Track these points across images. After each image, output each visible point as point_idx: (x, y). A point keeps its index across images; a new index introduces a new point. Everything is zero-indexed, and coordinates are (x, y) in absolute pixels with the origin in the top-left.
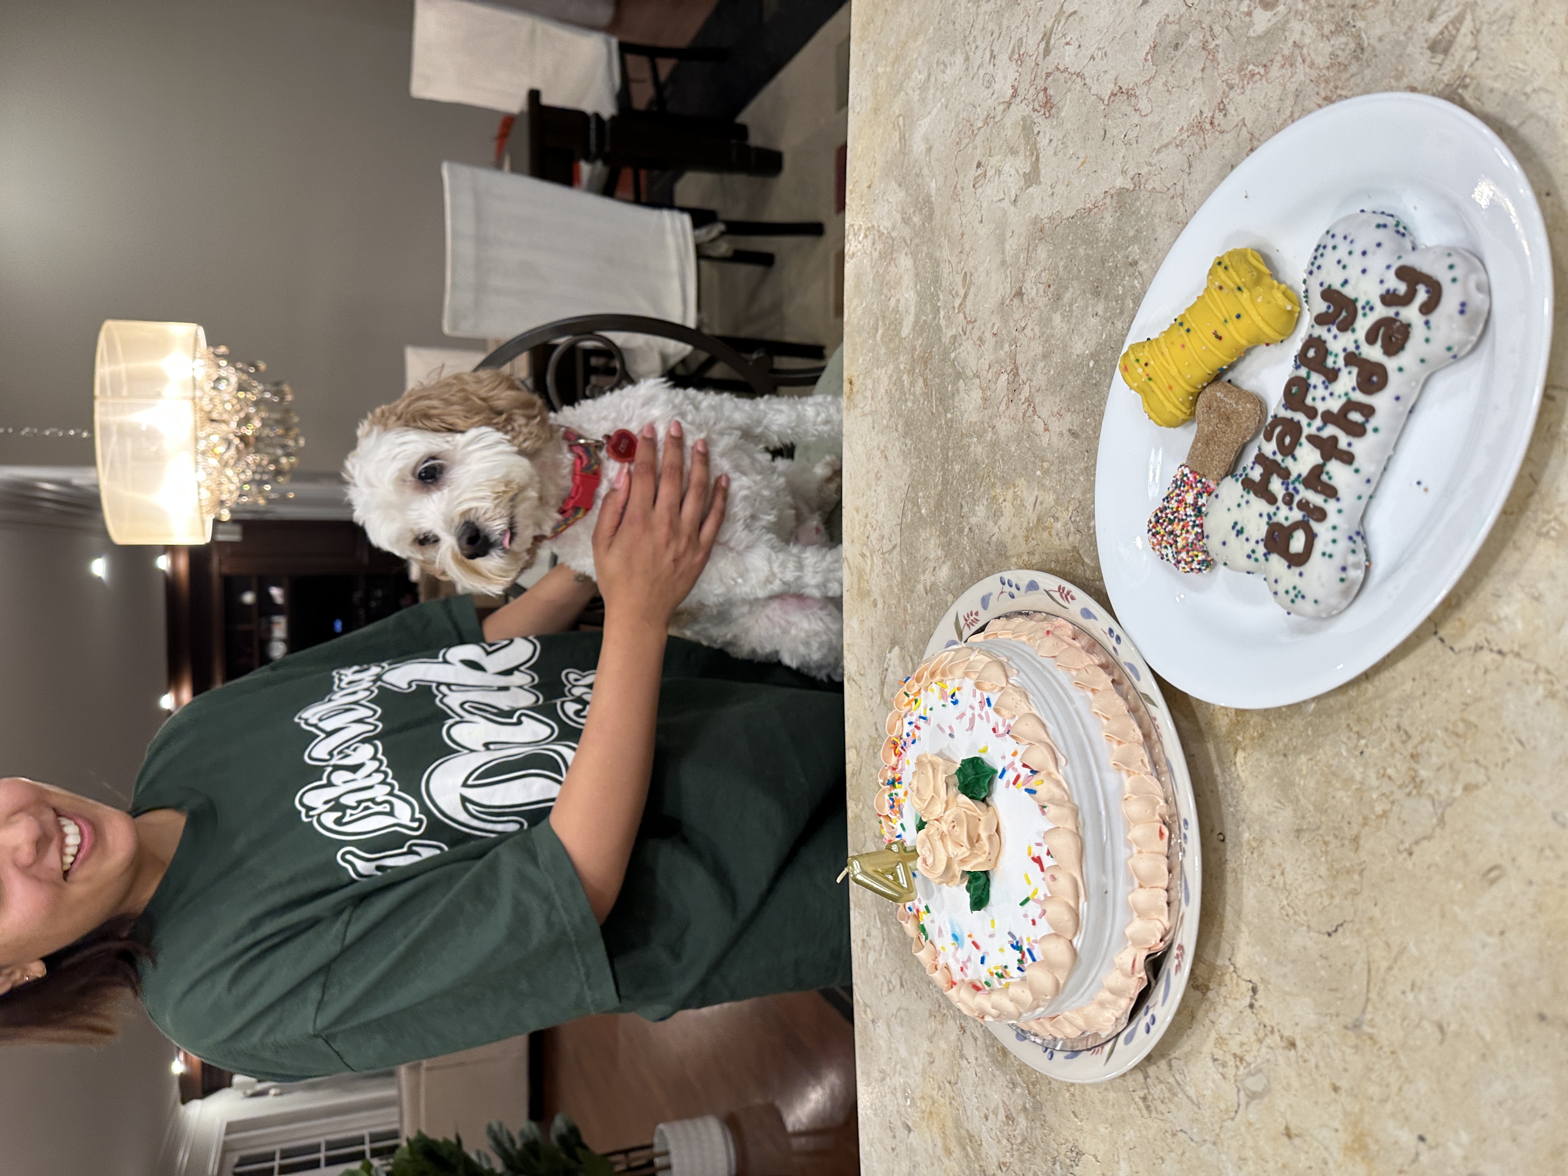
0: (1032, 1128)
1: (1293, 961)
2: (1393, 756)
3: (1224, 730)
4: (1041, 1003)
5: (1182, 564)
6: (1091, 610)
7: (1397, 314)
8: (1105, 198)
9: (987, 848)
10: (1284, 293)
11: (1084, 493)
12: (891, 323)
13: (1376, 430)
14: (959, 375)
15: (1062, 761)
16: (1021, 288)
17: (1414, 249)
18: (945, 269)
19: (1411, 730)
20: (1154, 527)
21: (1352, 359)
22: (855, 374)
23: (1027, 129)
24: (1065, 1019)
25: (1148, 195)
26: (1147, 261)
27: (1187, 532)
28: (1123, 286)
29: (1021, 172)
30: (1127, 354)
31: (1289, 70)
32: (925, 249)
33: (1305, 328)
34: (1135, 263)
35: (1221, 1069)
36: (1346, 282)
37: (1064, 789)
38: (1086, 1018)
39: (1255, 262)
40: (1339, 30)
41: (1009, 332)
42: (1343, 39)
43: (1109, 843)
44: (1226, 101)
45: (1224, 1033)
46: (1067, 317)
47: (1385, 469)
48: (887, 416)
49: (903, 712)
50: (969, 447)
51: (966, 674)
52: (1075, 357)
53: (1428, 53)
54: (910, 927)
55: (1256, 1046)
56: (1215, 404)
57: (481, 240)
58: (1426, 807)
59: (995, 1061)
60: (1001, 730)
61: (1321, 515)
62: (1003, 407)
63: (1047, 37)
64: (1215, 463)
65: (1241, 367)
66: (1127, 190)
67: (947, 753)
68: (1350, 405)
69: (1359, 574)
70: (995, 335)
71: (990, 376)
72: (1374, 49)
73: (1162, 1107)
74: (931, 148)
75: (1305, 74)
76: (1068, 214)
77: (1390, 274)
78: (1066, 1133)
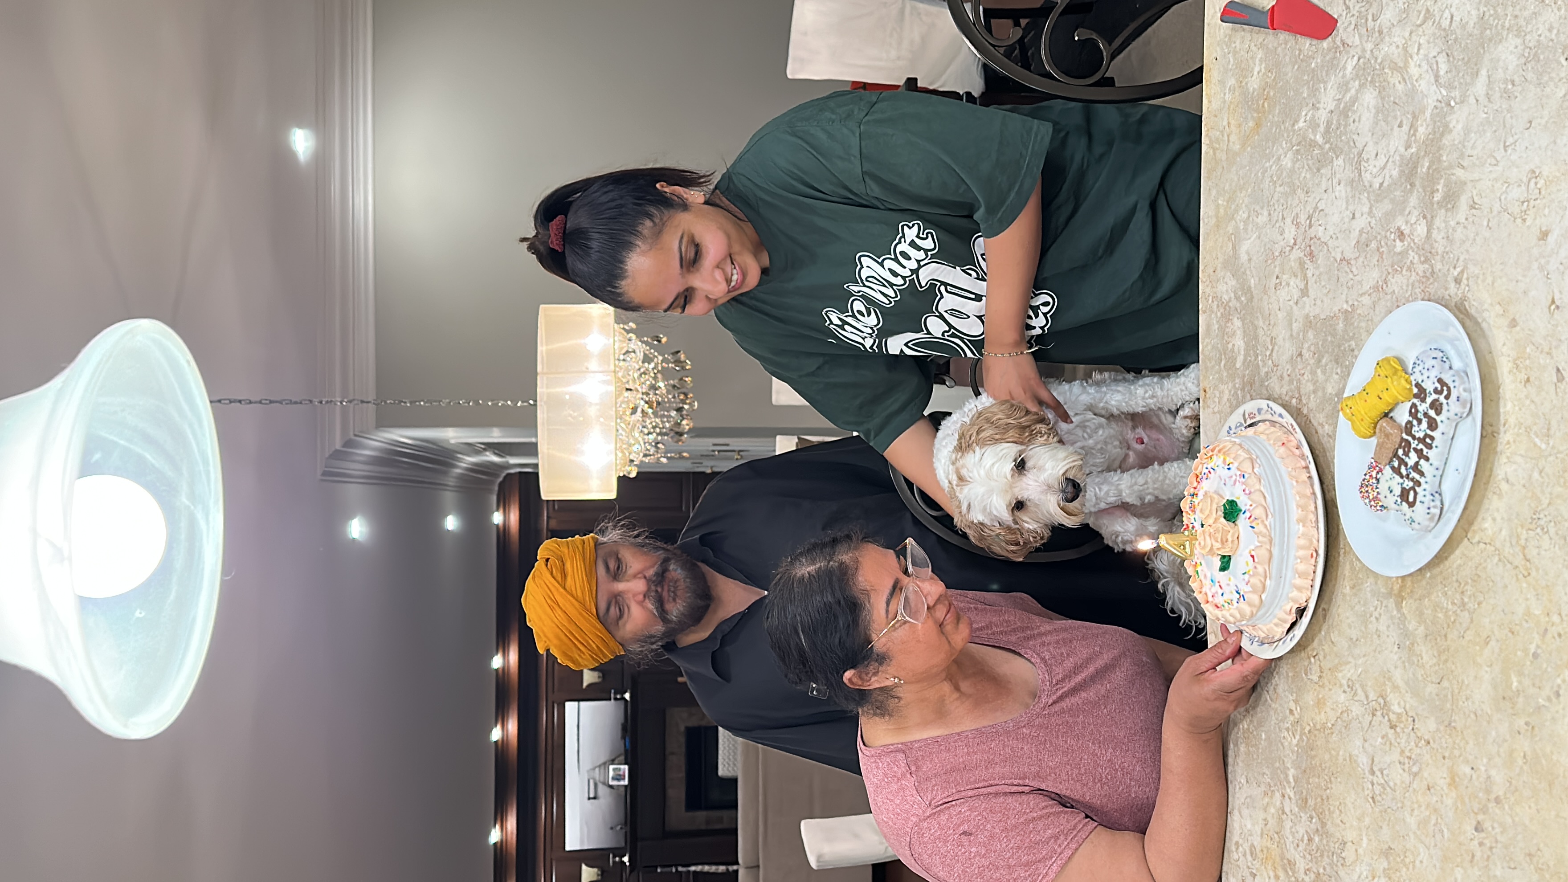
1: (1427, 701)
5: (1372, 507)
7: (1438, 398)
8: (1339, 313)
10: (1406, 380)
12: (1230, 358)
16: (1301, 352)
18: (1261, 332)
20: (1361, 488)
21: (1426, 415)
22: (1208, 386)
23: (1302, 264)
25: (1357, 316)
27: (1373, 491)
29: (1299, 287)
30: (1345, 401)
31: (1410, 274)
32: (1248, 317)
33: (1411, 398)
39: (1395, 362)
44: (1387, 279)
47: (1446, 463)
55: (1415, 749)
56: (1383, 429)
61: (1419, 484)
63: (1310, 217)
64: (1382, 458)
65: (1396, 411)
66: (1349, 311)
68: (1426, 436)
69: (1438, 511)
74: (1251, 259)
76: (1323, 317)
77: (1436, 380)
78: (1338, 835)
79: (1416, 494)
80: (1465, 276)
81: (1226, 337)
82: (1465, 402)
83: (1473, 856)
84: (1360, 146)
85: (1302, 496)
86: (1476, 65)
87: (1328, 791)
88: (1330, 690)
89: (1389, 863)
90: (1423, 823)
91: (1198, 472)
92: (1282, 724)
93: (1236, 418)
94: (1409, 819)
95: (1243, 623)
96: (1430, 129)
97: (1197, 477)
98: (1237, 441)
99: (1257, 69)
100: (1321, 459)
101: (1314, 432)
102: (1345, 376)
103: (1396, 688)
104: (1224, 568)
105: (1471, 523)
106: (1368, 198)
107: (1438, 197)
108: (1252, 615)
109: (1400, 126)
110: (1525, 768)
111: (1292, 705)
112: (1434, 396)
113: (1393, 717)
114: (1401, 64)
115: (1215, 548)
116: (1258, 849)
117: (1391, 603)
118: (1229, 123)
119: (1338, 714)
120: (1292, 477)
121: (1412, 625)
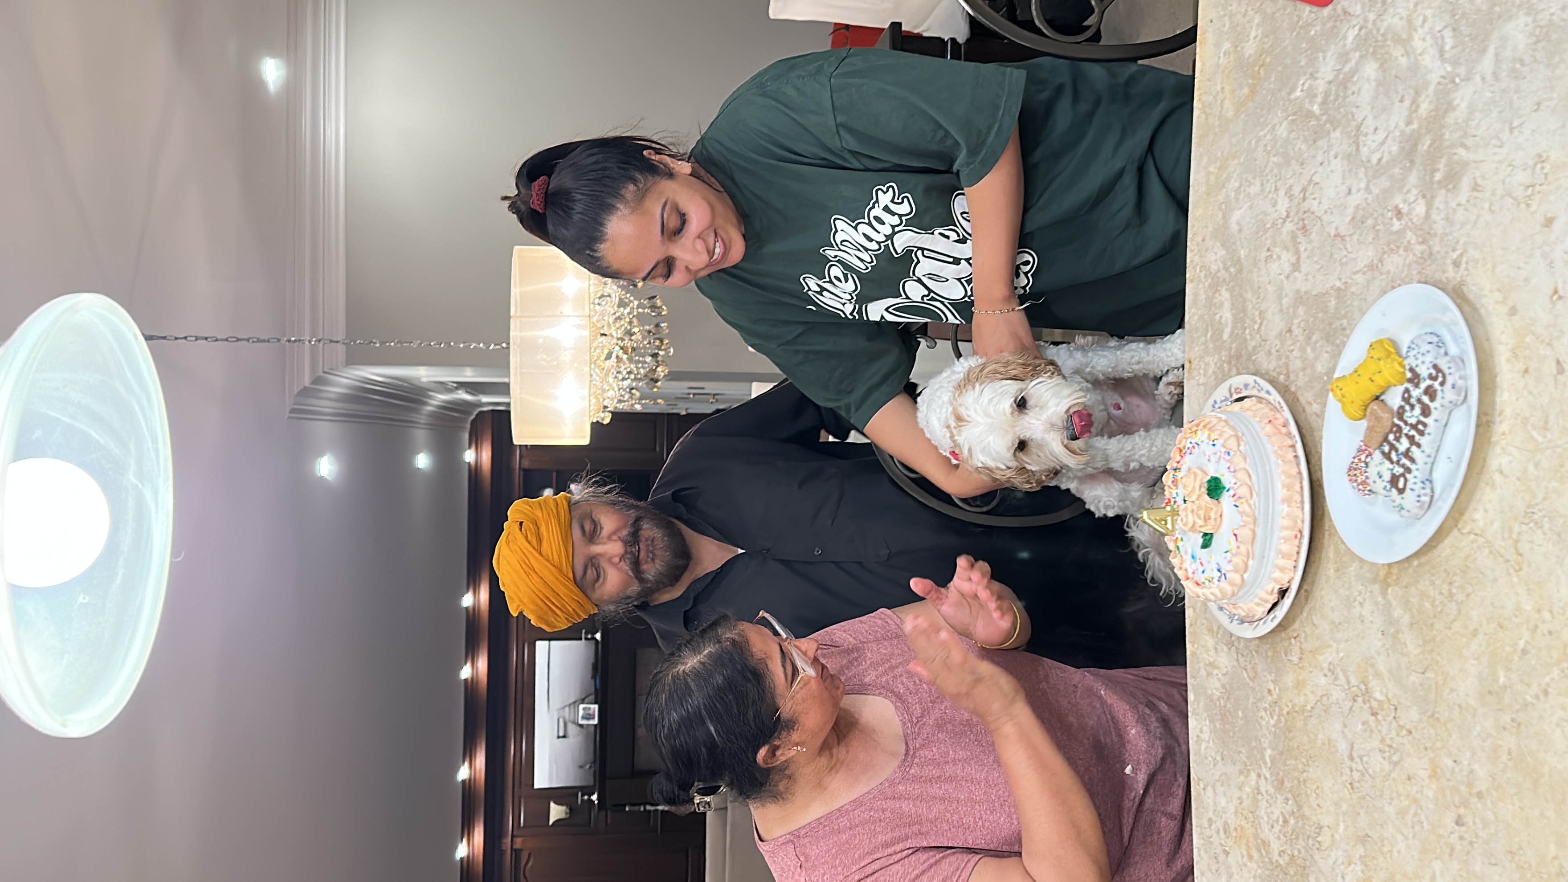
1: (1410, 690)
5: (1363, 492)
7: (1433, 384)
10: (1399, 364)
13: (1429, 434)
20: (1349, 471)
21: (1419, 401)
27: (1362, 475)
29: (1291, 262)
30: (1335, 382)
31: (1406, 253)
32: (1237, 289)
33: (1405, 383)
34: (1344, 329)
36: (1417, 366)
39: (1387, 347)
44: (1382, 258)
46: (1313, 350)
47: (1437, 451)
56: (1375, 411)
61: (1409, 470)
64: (1373, 442)
68: (1419, 422)
69: (1427, 499)
70: (1277, 351)
76: (1314, 293)
77: (1431, 365)
78: (1314, 819)
79: (1406, 480)
80: (1464, 260)
81: (1213, 309)
82: (1460, 389)
83: (1452, 850)
84: (1359, 117)
85: (1288, 476)
86: (1483, 41)
87: (1305, 775)
88: (1311, 672)
89: (1366, 850)
90: (1402, 813)
91: (1181, 446)
92: (1259, 704)
93: (1221, 392)
94: (1387, 808)
95: (1225, 601)
96: (1432, 107)
97: (1181, 451)
98: (1223, 417)
99: (1253, 34)
100: (1308, 438)
101: (1301, 410)
102: (1337, 355)
103: (1378, 675)
104: (1205, 545)
105: (1462, 514)
106: (1365, 174)
107: (1438, 176)
108: (1233, 594)
109: (1401, 101)
110: (1510, 764)
111: (1271, 686)
112: (1429, 382)
113: (1375, 704)
114: (1404, 36)
115: (1197, 526)
116: (1232, 828)
117: (1376, 588)
118: (1223, 88)
119: (1318, 698)
120: (1279, 456)
121: (1397, 613)
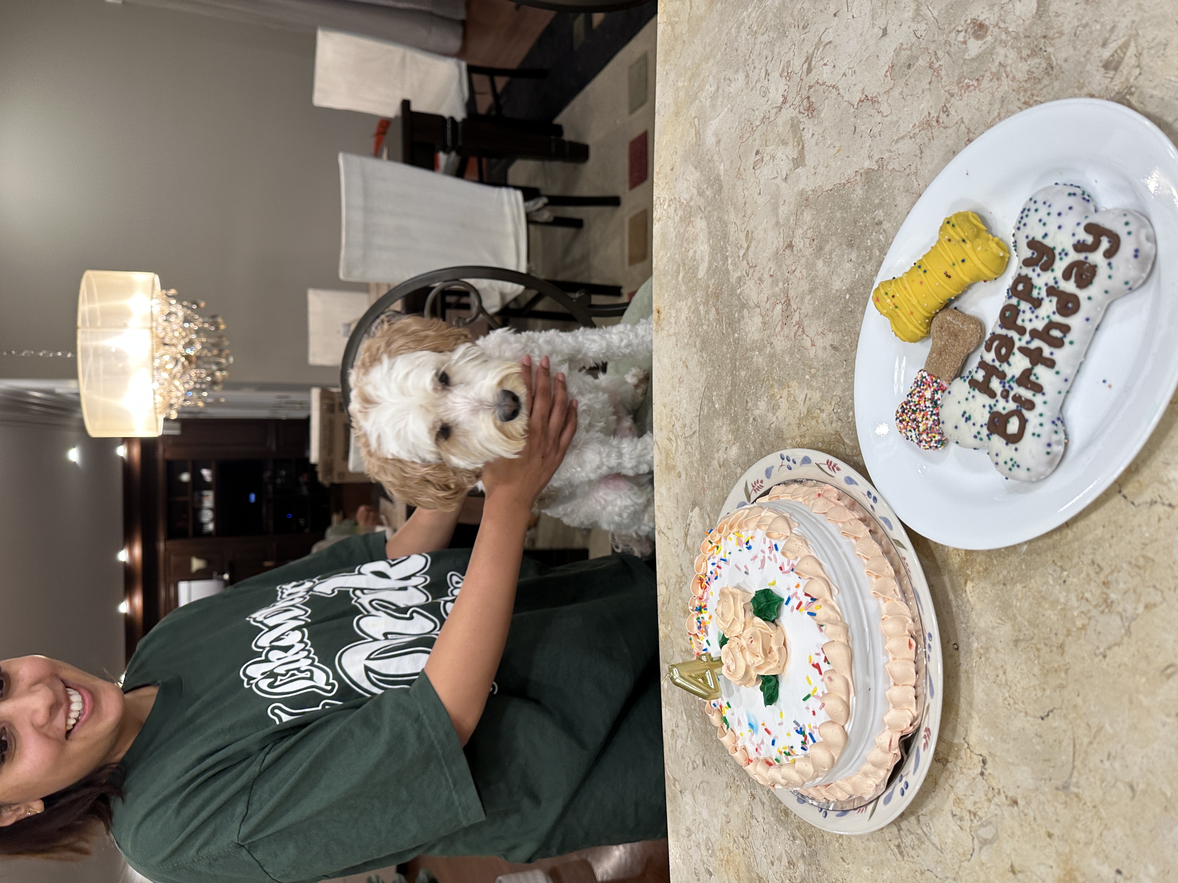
0: (809, 871)
1: (1015, 739)
2: (1089, 584)
3: (956, 566)
4: (820, 774)
5: (923, 443)
6: (853, 478)
7: (1086, 258)
8: (856, 176)
9: (777, 657)
10: (997, 244)
11: (844, 391)
12: (690, 268)
13: (1071, 343)
14: (743, 306)
15: (835, 590)
16: (791, 242)
17: (1096, 211)
18: (732, 229)
19: (1103, 564)
20: (901, 416)
21: (1052, 291)
22: (662, 306)
23: (795, 126)
24: (837, 785)
25: (889, 173)
26: (889, 221)
27: (927, 419)
28: (871, 240)
29: (790, 158)
30: (878, 289)
31: (997, 83)
32: (716, 214)
33: (1014, 268)
34: (880, 223)
35: (959, 823)
36: (1046, 235)
37: (837, 612)
38: (854, 786)
39: (974, 221)
40: (1034, 53)
41: (782, 274)
42: (1037, 60)
43: (871, 652)
44: (948, 105)
45: (960, 795)
46: (828, 263)
47: (1078, 371)
48: (688, 337)
49: (708, 556)
50: (752, 358)
51: (758, 526)
52: (834, 291)
53: (1102, 70)
54: (715, 719)
55: (986, 804)
56: (946, 325)
57: (367, 210)
58: (1115, 621)
59: (778, 820)
60: (786, 568)
62: (778, 329)
63: (809, 60)
64: (947, 368)
65: (964, 298)
66: (873, 170)
67: (744, 586)
68: (1051, 325)
69: (1060, 449)
70: (771, 276)
71: (768, 306)
72: (1061, 67)
73: (912, 853)
74: (720, 140)
75: (1009, 86)
76: (828, 188)
77: (1080, 229)
78: (836, 874)
79: (1023, 422)
82: (1147, 258)
116: (717, 847)
